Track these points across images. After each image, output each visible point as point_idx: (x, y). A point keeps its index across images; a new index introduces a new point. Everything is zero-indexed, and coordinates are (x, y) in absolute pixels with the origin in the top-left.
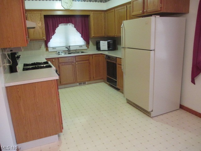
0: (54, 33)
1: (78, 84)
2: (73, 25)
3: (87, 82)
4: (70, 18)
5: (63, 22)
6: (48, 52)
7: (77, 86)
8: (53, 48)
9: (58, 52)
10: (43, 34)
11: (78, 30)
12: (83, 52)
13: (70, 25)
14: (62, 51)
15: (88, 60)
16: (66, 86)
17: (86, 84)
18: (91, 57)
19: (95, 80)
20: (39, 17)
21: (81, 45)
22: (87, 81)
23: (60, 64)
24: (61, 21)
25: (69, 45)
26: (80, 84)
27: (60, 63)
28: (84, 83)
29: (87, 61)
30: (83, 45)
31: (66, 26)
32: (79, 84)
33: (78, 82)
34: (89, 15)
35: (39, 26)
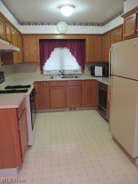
0: (49, 57)
1: (68, 109)
2: (69, 50)
3: (77, 108)
4: (65, 42)
5: (58, 46)
6: (42, 75)
7: (68, 111)
8: (48, 71)
9: (52, 75)
10: (37, 57)
11: (73, 54)
12: (76, 77)
13: (65, 49)
14: (57, 75)
15: (80, 86)
16: (56, 110)
17: (77, 110)
18: (83, 83)
19: (86, 107)
20: (35, 41)
21: (76, 70)
22: (78, 107)
23: (50, 88)
24: (56, 45)
25: (64, 69)
26: (71, 109)
27: (51, 87)
28: (75, 109)
29: (79, 87)
30: (78, 70)
31: (62, 50)
32: (70, 109)
33: (68, 108)
34: (85, 39)
35: (34, 50)
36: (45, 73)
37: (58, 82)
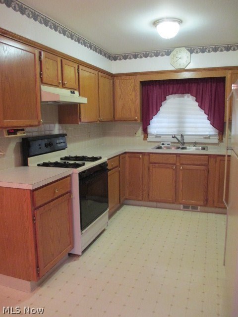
0: (158, 110)
1: (182, 206)
2: (195, 98)
3: (199, 207)
4: (187, 85)
7: (180, 210)
8: (157, 136)
9: (161, 143)
11: (201, 106)
12: (203, 149)
13: (188, 97)
14: (170, 143)
15: (207, 165)
16: (159, 204)
17: (199, 210)
18: (212, 160)
20: (133, 84)
21: (207, 135)
22: (201, 206)
23: (150, 165)
24: (171, 90)
25: (183, 133)
26: (186, 207)
27: (151, 163)
28: (194, 208)
29: (203, 168)
31: (182, 99)
32: (184, 207)
33: (181, 204)
35: (131, 99)
36: (150, 138)
37: (164, 155)
